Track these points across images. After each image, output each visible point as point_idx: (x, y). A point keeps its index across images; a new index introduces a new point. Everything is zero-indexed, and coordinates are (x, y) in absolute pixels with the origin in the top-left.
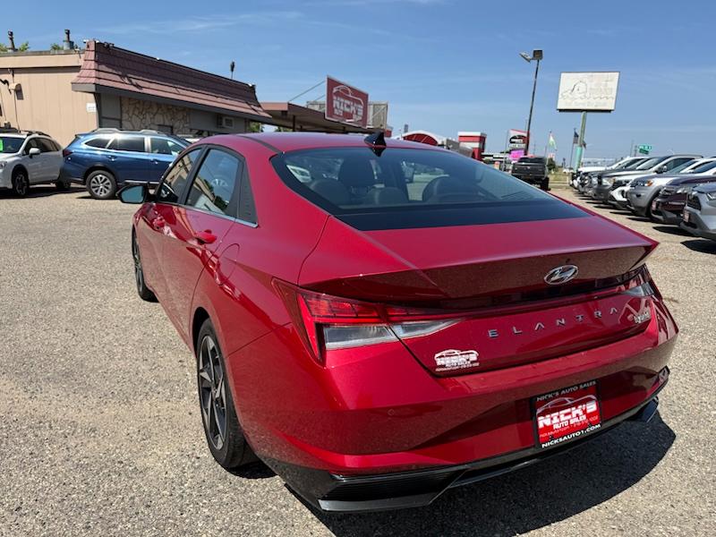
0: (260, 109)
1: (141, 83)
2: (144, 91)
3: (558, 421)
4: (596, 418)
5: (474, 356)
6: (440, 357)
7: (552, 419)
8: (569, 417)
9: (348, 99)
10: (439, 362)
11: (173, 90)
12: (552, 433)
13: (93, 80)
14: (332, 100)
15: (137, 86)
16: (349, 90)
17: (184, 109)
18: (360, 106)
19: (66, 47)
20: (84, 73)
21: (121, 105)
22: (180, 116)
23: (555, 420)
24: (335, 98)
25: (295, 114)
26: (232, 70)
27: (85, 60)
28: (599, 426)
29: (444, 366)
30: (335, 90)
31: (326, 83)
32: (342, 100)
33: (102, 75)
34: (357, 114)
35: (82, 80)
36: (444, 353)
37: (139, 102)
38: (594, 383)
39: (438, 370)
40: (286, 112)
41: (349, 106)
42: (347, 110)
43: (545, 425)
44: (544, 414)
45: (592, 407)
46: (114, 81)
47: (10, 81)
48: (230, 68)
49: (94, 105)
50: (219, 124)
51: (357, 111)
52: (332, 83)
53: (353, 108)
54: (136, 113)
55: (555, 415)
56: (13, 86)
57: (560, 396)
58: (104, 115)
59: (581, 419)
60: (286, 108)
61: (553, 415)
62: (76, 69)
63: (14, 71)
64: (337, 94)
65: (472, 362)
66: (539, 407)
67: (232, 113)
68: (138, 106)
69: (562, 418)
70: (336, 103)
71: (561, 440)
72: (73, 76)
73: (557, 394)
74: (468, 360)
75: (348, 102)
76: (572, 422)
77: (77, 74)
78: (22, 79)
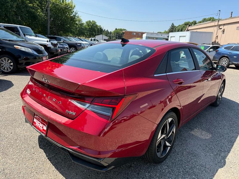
3: (37, 123)
4: (45, 132)
6: (28, 90)
8: (39, 125)
28: (44, 135)
44: (36, 118)
45: (45, 128)
47: (222, 28)
55: (37, 121)
56: (222, 30)
63: (224, 25)
65: (29, 94)
76: (39, 127)
78: (225, 27)
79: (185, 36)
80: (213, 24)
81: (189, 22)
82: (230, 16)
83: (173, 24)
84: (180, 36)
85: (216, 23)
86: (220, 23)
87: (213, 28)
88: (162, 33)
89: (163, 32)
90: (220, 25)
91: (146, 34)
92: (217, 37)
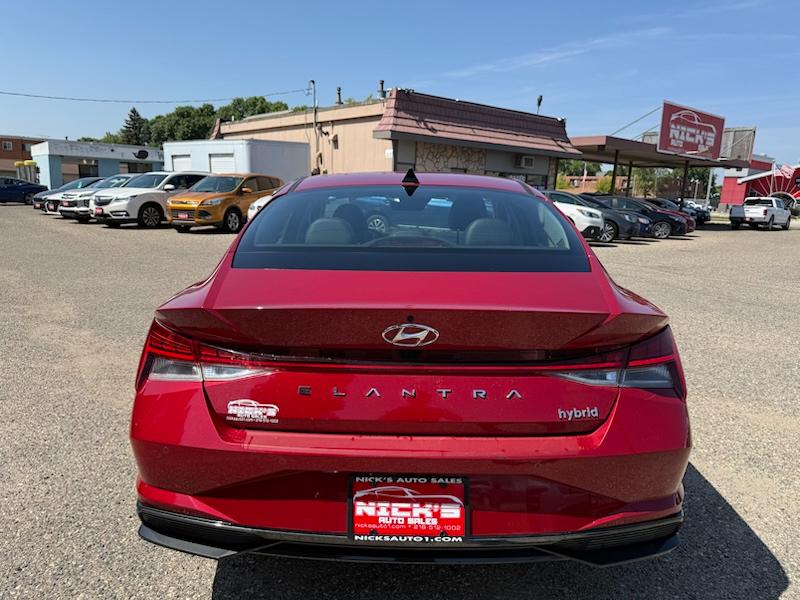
0: (569, 145)
1: (436, 126)
2: (439, 134)
3: (387, 514)
4: (458, 528)
5: (273, 411)
6: (234, 405)
7: (378, 509)
8: (407, 514)
9: (694, 126)
10: (232, 410)
11: (469, 131)
12: (374, 526)
13: (390, 127)
14: (669, 129)
15: (432, 130)
16: (696, 116)
17: (480, 151)
18: (710, 134)
19: (378, 96)
20: (384, 120)
21: (416, 150)
22: (475, 158)
23: (383, 512)
24: (673, 126)
25: (618, 148)
26: (539, 104)
27: (386, 108)
28: (460, 539)
29: (235, 416)
30: (674, 117)
31: (661, 111)
32: (683, 128)
33: (399, 121)
34: (704, 144)
35: (382, 128)
36: (240, 402)
37: (434, 146)
38: (459, 481)
39: (228, 418)
40: (603, 146)
41: (693, 135)
42: (691, 140)
43: (365, 514)
44: (366, 499)
45: (452, 512)
46: (410, 126)
47: (330, 132)
48: (537, 102)
49: (392, 151)
50: (517, 163)
51: (705, 141)
52: (669, 109)
53: (699, 138)
54: (430, 157)
55: (384, 506)
56: (331, 137)
57: (394, 483)
58: (399, 160)
59: (427, 522)
60: (604, 143)
61: (380, 504)
62: (379, 117)
63: (334, 123)
64: (677, 122)
65: (269, 417)
66: (360, 489)
67: (532, 152)
68: (432, 150)
69: (395, 512)
70: (674, 132)
71: (387, 538)
72: (374, 125)
73: (390, 480)
74: (264, 414)
75: (693, 131)
76: (411, 521)
77: (379, 122)
78: (338, 130)
79: (231, 155)
80: (299, 119)
81: (192, 108)
82: (337, 100)
83: (134, 111)
84: (210, 155)
85: (310, 118)
86: (322, 117)
87: (303, 130)
88: (98, 141)
89: (99, 139)
90: (323, 124)
91: (46, 144)
92: (320, 155)
